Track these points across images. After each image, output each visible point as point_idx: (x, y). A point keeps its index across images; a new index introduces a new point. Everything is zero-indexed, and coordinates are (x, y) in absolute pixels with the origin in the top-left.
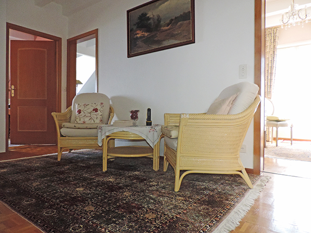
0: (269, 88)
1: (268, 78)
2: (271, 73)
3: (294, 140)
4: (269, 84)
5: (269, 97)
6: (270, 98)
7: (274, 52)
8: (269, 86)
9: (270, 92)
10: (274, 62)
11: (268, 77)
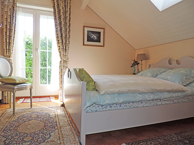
0: (8, 46)
1: (6, 34)
2: (10, 30)
3: (34, 97)
4: (8, 41)
5: (8, 55)
6: (9, 57)
7: (13, 7)
8: (8, 44)
9: (9, 50)
10: (13, 18)
11: (6, 32)
